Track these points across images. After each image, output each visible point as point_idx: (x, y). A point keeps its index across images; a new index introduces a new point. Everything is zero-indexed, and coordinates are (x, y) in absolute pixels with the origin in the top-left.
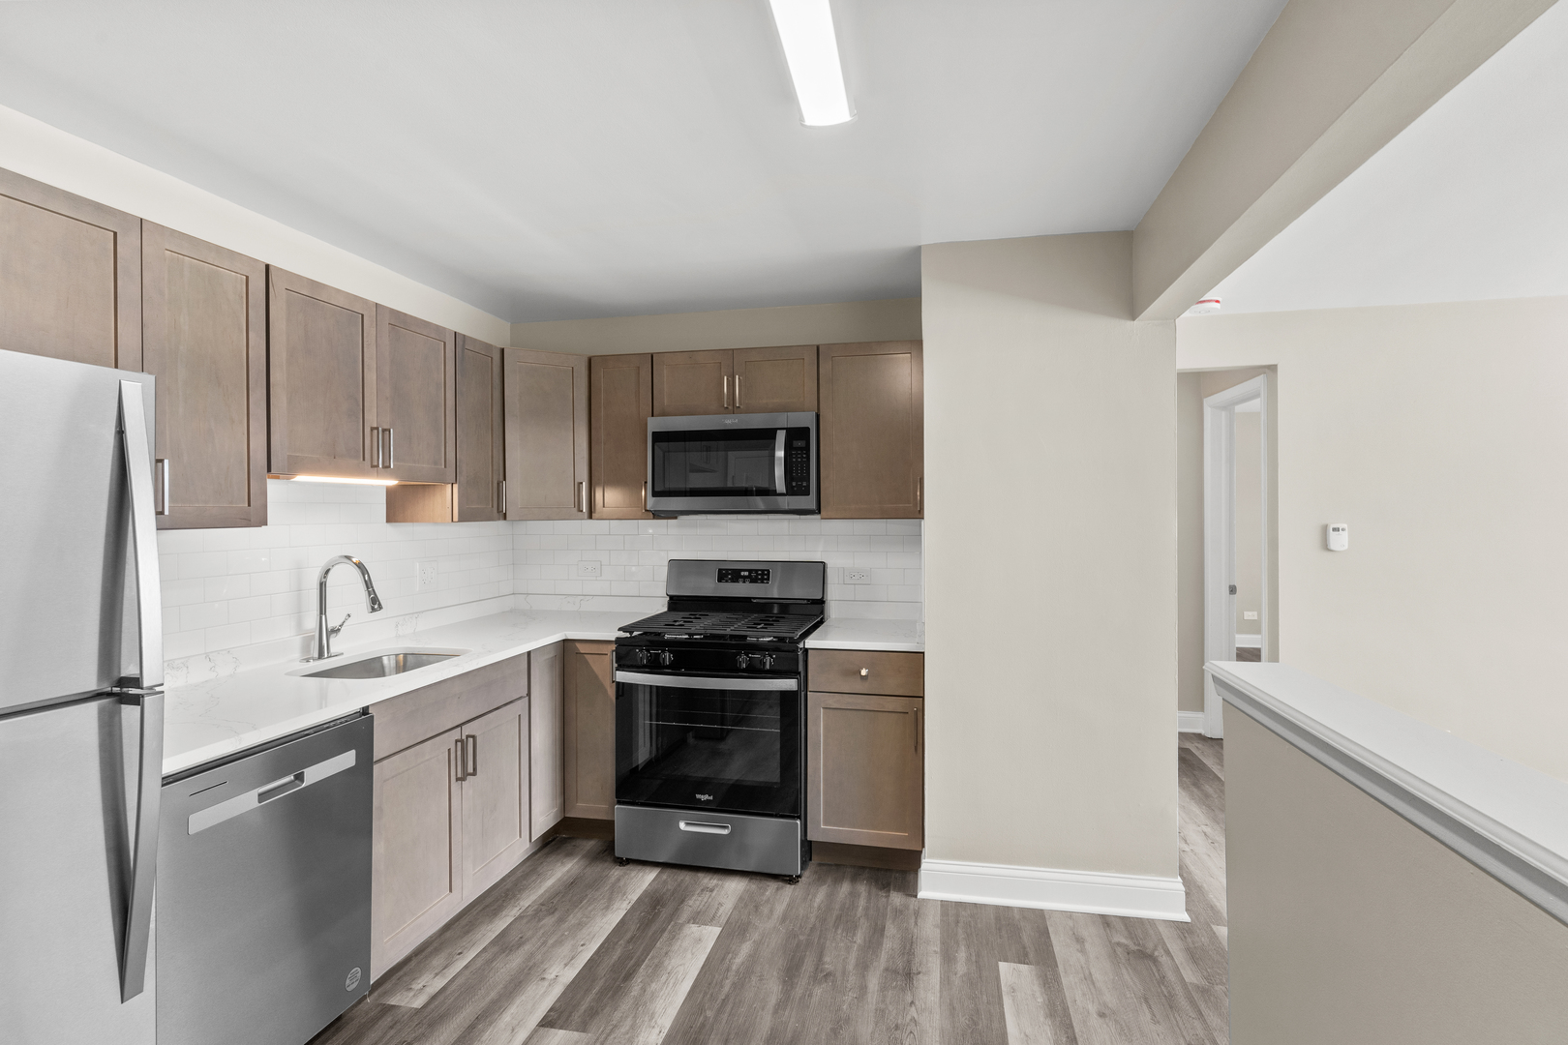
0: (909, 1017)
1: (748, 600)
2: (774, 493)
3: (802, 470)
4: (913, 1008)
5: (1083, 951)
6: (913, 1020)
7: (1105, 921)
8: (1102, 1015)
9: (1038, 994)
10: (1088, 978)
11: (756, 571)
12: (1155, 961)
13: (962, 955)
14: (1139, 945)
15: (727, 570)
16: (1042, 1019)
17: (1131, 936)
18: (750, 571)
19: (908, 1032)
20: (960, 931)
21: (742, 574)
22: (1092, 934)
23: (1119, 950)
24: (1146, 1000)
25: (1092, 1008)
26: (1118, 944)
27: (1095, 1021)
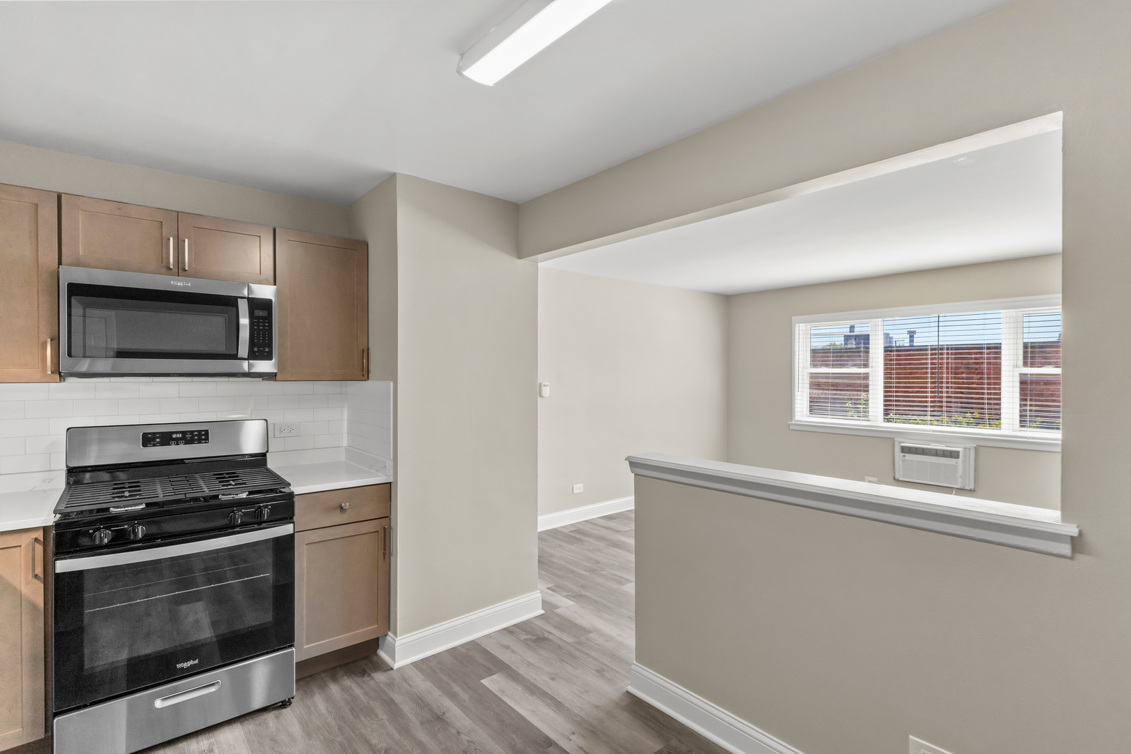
0: (465, 742)
1: (181, 461)
2: (235, 357)
3: (264, 337)
4: (463, 736)
5: (513, 652)
6: (468, 741)
7: (508, 631)
8: (553, 679)
9: (516, 687)
10: (529, 664)
11: (192, 432)
12: (548, 639)
13: (457, 689)
14: (535, 635)
15: (154, 434)
16: (530, 698)
17: (527, 632)
18: (184, 433)
19: (474, 750)
20: (442, 676)
21: (174, 436)
22: (507, 640)
23: (529, 642)
24: (562, 660)
25: (546, 678)
26: (525, 639)
27: (553, 684)
